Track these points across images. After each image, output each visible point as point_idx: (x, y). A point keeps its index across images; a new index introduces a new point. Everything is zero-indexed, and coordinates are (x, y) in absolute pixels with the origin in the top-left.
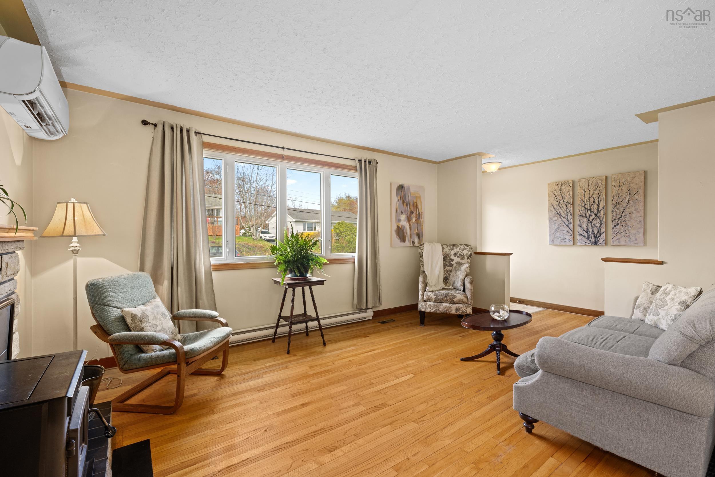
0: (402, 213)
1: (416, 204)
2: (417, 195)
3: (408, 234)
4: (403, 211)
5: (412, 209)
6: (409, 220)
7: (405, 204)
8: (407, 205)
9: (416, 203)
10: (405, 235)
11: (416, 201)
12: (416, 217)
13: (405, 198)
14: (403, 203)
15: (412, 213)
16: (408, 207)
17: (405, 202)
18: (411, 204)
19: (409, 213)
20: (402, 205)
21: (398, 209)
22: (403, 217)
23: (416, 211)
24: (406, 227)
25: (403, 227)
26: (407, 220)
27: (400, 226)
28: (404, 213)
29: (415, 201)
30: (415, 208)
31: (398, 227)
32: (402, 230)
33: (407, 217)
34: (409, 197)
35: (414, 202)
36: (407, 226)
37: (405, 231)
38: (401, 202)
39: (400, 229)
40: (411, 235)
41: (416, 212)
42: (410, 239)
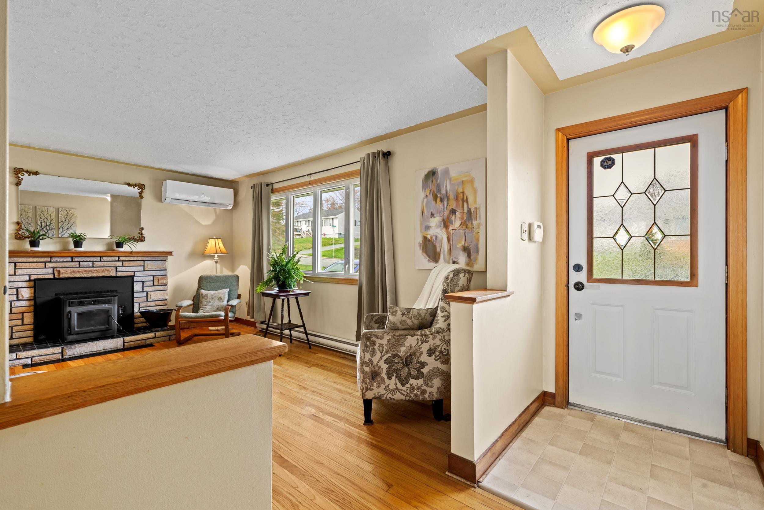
0: (432, 215)
1: (461, 195)
2: (464, 179)
3: (444, 249)
4: (433, 212)
5: (453, 205)
6: (446, 224)
7: (439, 200)
8: (442, 200)
9: (463, 193)
10: (438, 250)
11: (463, 189)
12: (462, 218)
13: (439, 190)
14: (435, 198)
15: (453, 212)
16: (444, 205)
17: (439, 196)
18: (452, 196)
19: (447, 213)
20: (433, 203)
21: (425, 211)
22: (435, 222)
23: (463, 207)
24: (439, 236)
25: (434, 238)
26: (442, 226)
27: (429, 237)
28: (435, 215)
29: (460, 190)
30: (461, 202)
31: (425, 238)
32: (433, 243)
33: (443, 220)
34: (447, 187)
35: (457, 192)
36: (443, 235)
37: (437, 244)
38: (431, 197)
39: (429, 240)
40: (450, 250)
41: (463, 210)
42: (447, 256)
